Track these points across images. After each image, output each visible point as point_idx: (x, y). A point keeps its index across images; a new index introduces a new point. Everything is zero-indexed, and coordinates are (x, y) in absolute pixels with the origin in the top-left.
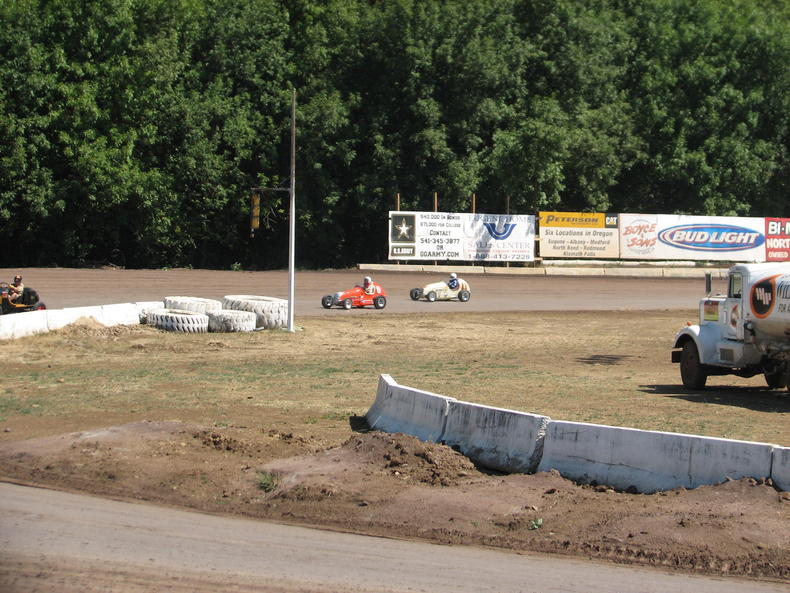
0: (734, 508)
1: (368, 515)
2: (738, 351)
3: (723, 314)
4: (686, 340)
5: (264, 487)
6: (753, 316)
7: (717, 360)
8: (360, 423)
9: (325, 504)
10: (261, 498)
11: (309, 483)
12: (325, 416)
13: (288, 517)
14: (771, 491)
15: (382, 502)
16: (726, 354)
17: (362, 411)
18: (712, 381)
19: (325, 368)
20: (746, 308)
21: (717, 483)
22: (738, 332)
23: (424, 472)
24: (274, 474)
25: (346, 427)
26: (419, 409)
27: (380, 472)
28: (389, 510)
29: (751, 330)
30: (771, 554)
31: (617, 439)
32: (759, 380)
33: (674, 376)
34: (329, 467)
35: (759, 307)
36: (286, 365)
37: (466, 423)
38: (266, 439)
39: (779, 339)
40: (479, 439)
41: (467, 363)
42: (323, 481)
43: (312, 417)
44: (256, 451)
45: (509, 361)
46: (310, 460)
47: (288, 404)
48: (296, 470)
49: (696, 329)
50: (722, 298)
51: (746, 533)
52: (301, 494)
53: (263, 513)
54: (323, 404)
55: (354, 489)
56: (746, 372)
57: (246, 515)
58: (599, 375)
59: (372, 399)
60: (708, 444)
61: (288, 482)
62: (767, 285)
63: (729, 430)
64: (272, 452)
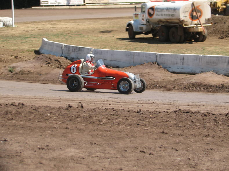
0: (147, 70)
1: (42, 78)
2: (144, 27)
3: (140, 17)
4: (129, 25)
5: (11, 71)
6: (148, 17)
7: (139, 30)
8: (37, 52)
9: (29, 75)
10: (10, 74)
11: (24, 69)
12: (27, 51)
13: (19, 79)
14: (157, 66)
15: (46, 74)
16: (141, 28)
17: (37, 49)
18: (137, 36)
19: (25, 37)
20: (146, 15)
21: (141, 64)
22: (144, 22)
23: (58, 65)
24: (13, 68)
25: (33, 53)
26: (55, 47)
27: (45, 66)
28: (49, 76)
29: (148, 21)
30: (157, 83)
31: (113, 53)
32: (150, 36)
33: (126, 35)
34: (30, 65)
35: (150, 15)
36: (13, 37)
37: (69, 51)
38: (10, 58)
39: (156, 24)
40: (73, 55)
41: (66, 34)
42: (28, 69)
43: (23, 51)
44: (7, 61)
45: (79, 33)
46: (24, 63)
47: (15, 48)
48: (20, 66)
49: (132, 22)
50: (139, 13)
51: (150, 77)
52: (22, 73)
53: (11, 79)
54: (26, 47)
55: (38, 70)
56: (147, 33)
57: (6, 79)
58: (105, 36)
59: (40, 45)
60: (139, 53)
61: (18, 70)
62: (152, 8)
63: (143, 50)
64: (13, 62)
